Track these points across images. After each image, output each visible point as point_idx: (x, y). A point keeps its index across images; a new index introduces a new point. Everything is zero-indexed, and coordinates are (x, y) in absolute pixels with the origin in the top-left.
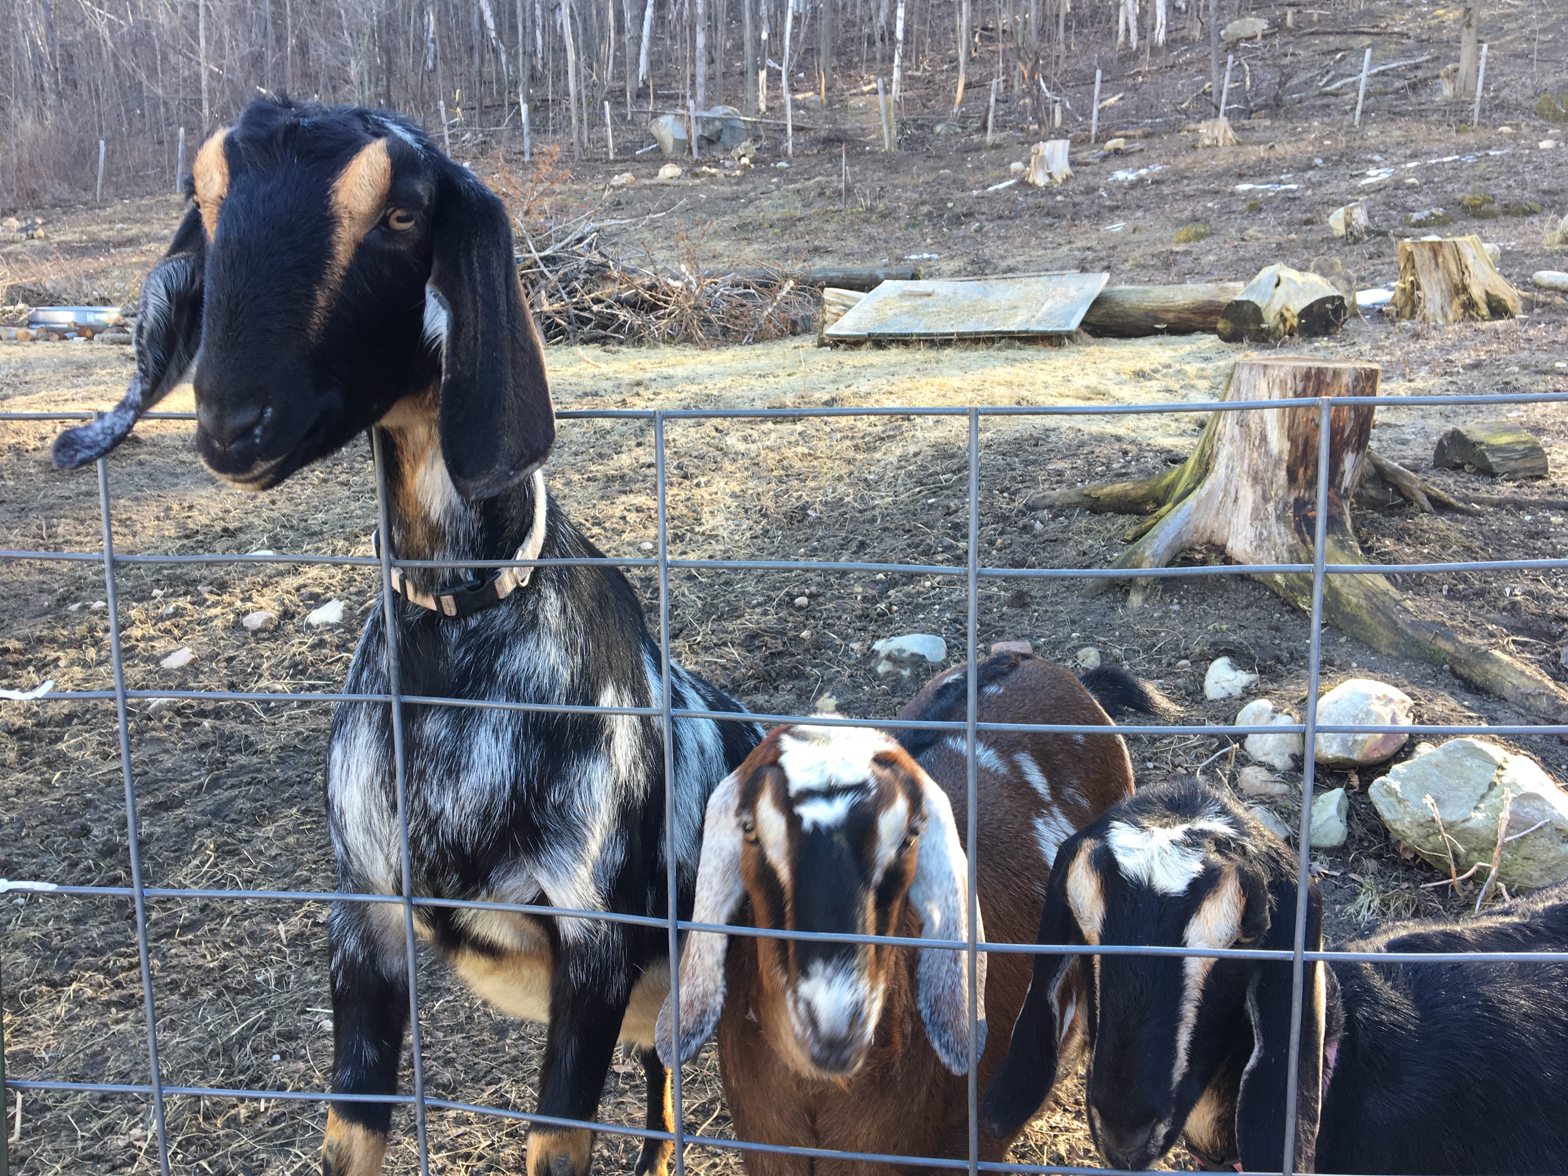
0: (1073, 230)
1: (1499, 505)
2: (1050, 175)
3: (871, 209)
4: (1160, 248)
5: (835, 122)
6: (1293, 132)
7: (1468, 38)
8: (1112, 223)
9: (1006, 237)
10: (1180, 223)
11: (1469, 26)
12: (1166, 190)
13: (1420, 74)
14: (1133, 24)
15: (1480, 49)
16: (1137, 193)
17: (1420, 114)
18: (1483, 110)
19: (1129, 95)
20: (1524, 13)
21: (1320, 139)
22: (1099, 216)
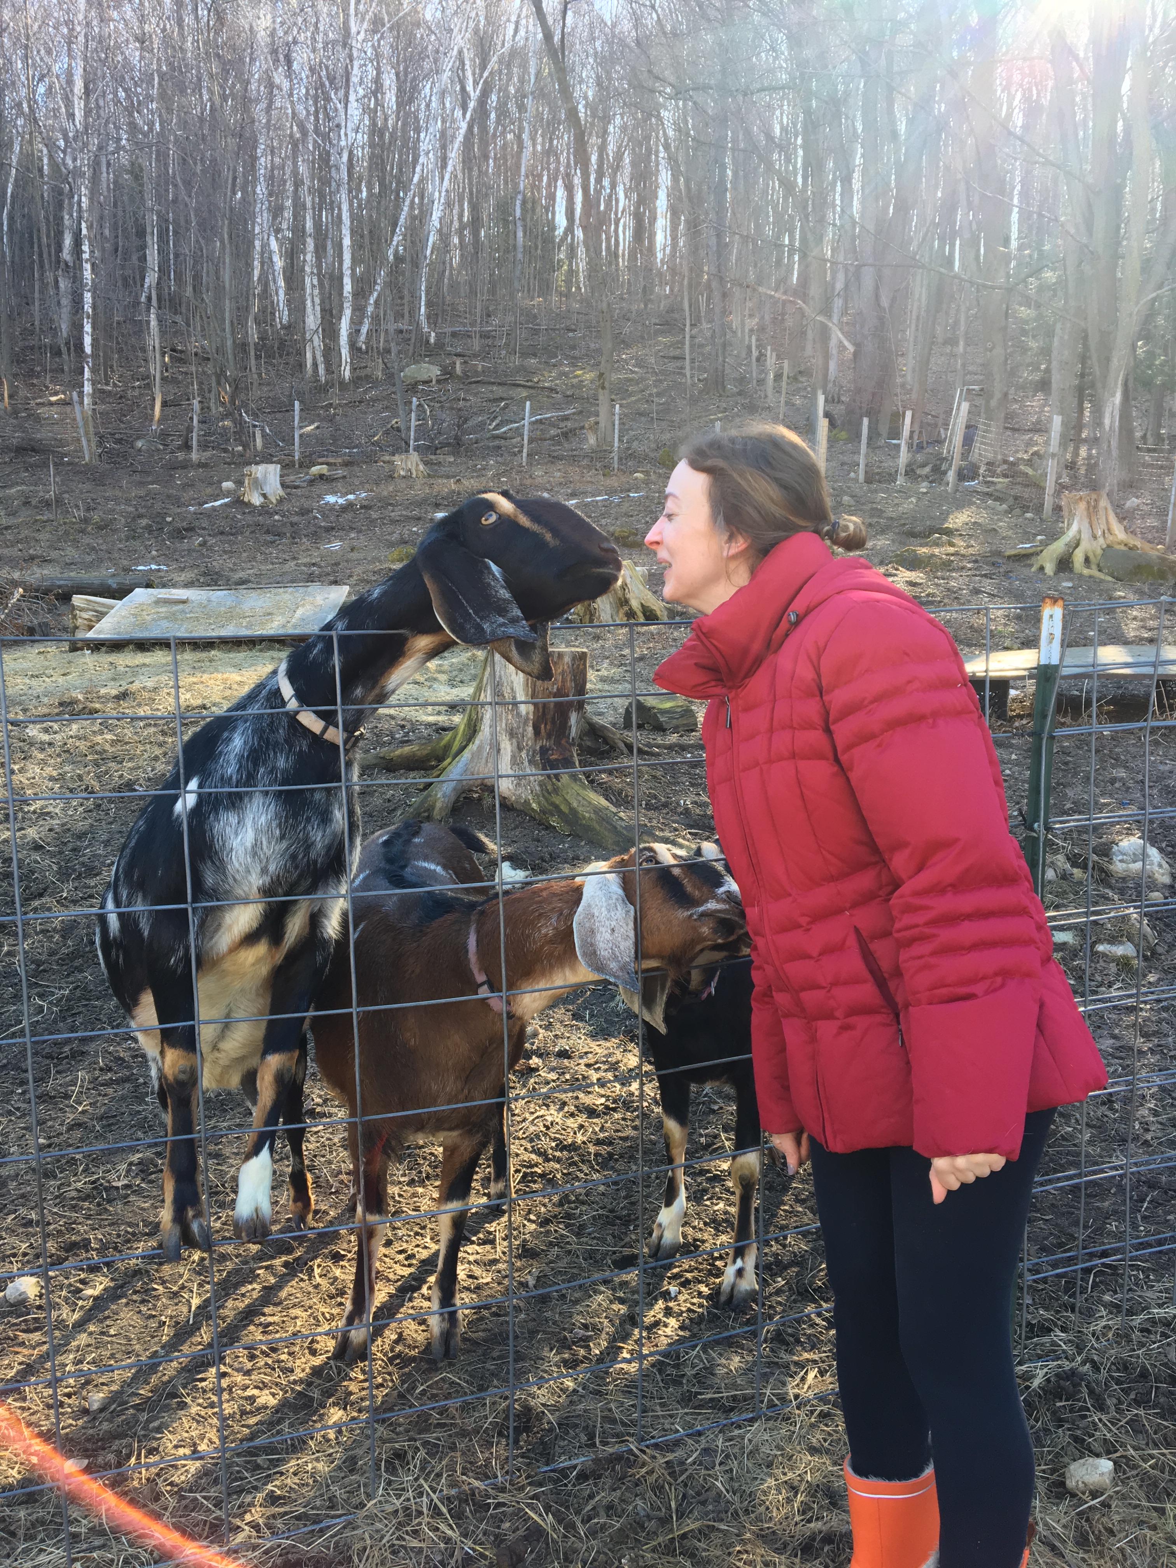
0: (294, 548)
1: (670, 748)
2: (264, 496)
3: (86, 521)
4: (378, 566)
5: (24, 430)
6: (474, 469)
7: (603, 397)
8: (330, 542)
9: (231, 552)
10: (391, 545)
11: (603, 388)
12: (374, 515)
13: (569, 424)
14: (320, 359)
15: (614, 407)
16: (349, 516)
17: (574, 459)
18: (620, 459)
19: (325, 425)
20: (643, 379)
21: (498, 475)
22: (317, 535)
